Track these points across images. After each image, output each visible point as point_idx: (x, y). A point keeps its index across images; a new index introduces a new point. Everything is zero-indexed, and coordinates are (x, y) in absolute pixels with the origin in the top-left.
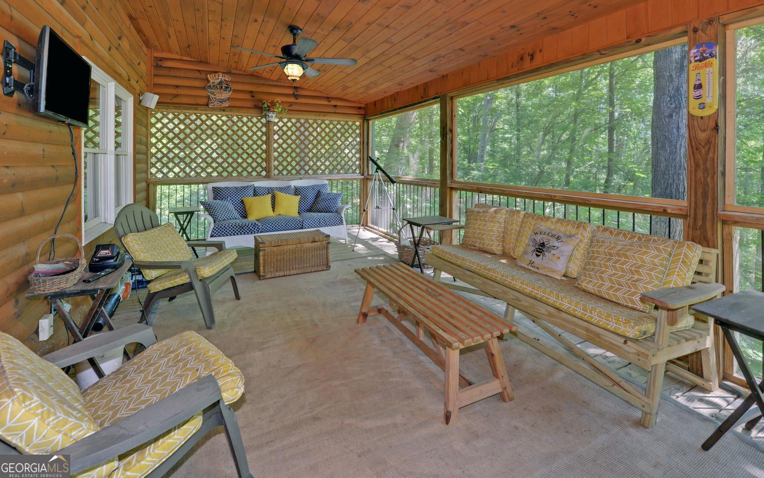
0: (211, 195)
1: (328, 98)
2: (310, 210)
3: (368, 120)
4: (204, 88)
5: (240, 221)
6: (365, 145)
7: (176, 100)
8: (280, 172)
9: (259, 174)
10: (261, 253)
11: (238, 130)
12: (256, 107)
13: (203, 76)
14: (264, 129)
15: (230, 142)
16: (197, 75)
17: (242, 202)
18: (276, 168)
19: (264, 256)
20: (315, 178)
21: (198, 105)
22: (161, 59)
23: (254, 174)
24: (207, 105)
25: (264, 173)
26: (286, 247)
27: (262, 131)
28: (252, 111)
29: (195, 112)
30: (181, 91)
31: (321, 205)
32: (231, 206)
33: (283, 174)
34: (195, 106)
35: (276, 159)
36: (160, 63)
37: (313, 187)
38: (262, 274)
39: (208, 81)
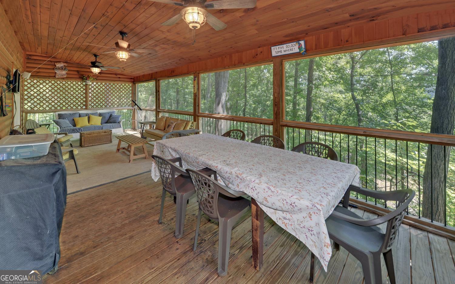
0: (57, 117)
1: (116, 74)
2: (107, 123)
3: (135, 84)
4: (53, 69)
5: (73, 128)
6: (134, 93)
7: (38, 74)
8: (92, 106)
9: (82, 108)
10: (83, 137)
11: (71, 88)
12: (80, 78)
13: (53, 63)
14: (84, 87)
15: (67, 93)
16: (50, 63)
17: (73, 120)
18: (90, 105)
19: (84, 138)
20: (110, 109)
21: (50, 76)
22: (30, 55)
23: (79, 107)
24: (55, 77)
25: (84, 107)
26: (93, 135)
27: (83, 88)
28: (78, 79)
29: (49, 79)
30: (41, 70)
31: (112, 120)
32: (67, 121)
33: (94, 107)
34: (49, 77)
35: (90, 101)
36: (30, 57)
37: (108, 113)
38: (83, 145)
39: (56, 66)
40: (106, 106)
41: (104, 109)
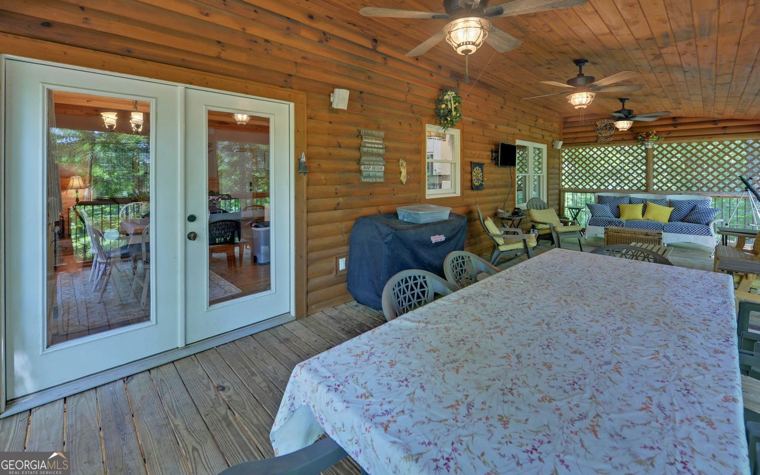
0: (596, 201)
1: (714, 121)
2: (682, 220)
4: (594, 131)
7: (575, 141)
8: (660, 188)
9: (639, 188)
13: (593, 123)
14: (644, 154)
16: (590, 123)
17: (618, 207)
18: (656, 184)
21: (590, 142)
22: (567, 118)
23: (635, 188)
24: (596, 142)
25: (643, 188)
28: (633, 141)
29: (589, 147)
30: (579, 135)
31: (694, 217)
32: (608, 209)
33: (662, 190)
35: (656, 177)
36: (565, 120)
37: (689, 202)
39: (597, 126)
40: (689, 188)
41: (686, 193)
